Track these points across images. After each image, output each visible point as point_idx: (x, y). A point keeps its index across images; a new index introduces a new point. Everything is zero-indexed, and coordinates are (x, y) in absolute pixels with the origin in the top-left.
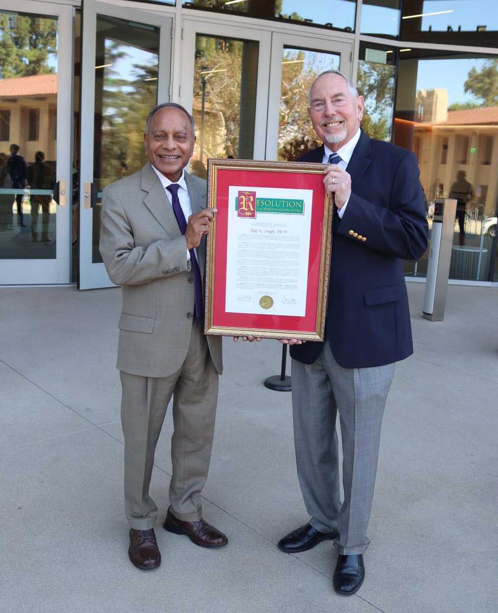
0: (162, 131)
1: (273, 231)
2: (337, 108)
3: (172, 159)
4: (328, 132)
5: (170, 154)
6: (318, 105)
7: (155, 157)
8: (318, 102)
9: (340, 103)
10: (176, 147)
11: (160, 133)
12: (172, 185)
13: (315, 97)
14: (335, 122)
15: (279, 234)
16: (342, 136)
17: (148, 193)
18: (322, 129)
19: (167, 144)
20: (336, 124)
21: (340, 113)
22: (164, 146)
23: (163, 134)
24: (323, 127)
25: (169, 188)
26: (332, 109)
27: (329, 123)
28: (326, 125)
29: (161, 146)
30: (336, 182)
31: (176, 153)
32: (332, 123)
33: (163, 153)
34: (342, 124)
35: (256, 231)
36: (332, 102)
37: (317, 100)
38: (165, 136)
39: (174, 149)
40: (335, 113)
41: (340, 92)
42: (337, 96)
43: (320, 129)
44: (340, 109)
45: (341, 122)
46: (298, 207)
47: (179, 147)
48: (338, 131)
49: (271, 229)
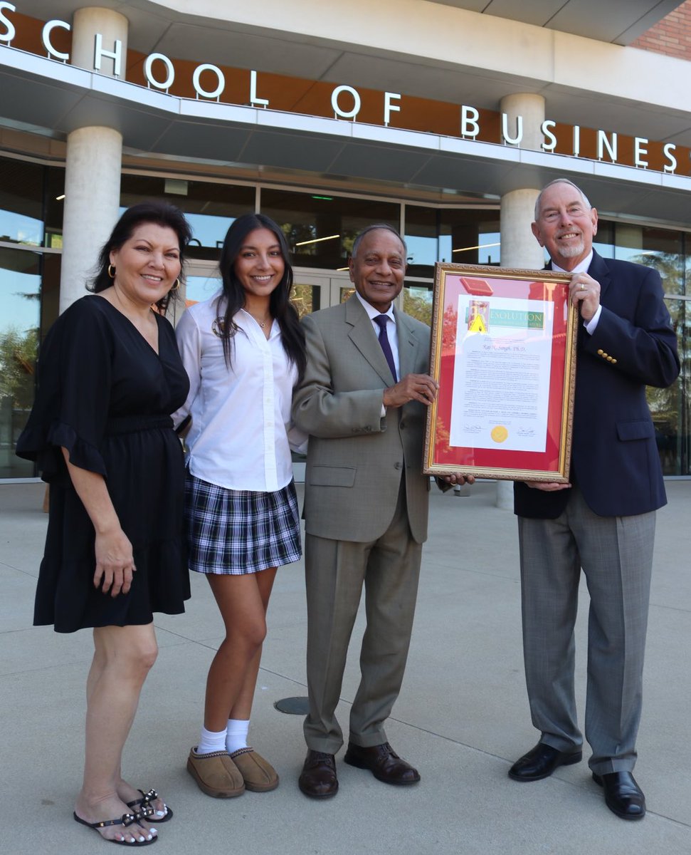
0: (376, 255)
1: (509, 348)
2: (573, 218)
3: (385, 286)
4: (564, 245)
5: (384, 280)
6: (551, 215)
7: (365, 283)
8: (552, 212)
9: (576, 213)
10: (391, 272)
11: (374, 257)
12: (380, 316)
13: (547, 206)
14: (571, 234)
15: (516, 352)
16: (579, 249)
17: (353, 326)
18: (556, 242)
19: (381, 269)
20: (573, 236)
21: (576, 223)
22: (378, 271)
23: (376, 257)
24: (557, 240)
25: (376, 319)
26: (568, 219)
27: (565, 235)
28: (560, 238)
29: (374, 271)
30: (586, 289)
31: (389, 279)
32: (568, 234)
33: (376, 278)
34: (579, 236)
35: (489, 348)
36: (567, 211)
37: (550, 209)
38: (379, 259)
39: (389, 275)
40: (572, 223)
41: (576, 200)
42: (573, 204)
43: (553, 242)
44: (577, 219)
45: (577, 235)
46: (538, 321)
47: (394, 273)
48: (574, 243)
49: (507, 346)
